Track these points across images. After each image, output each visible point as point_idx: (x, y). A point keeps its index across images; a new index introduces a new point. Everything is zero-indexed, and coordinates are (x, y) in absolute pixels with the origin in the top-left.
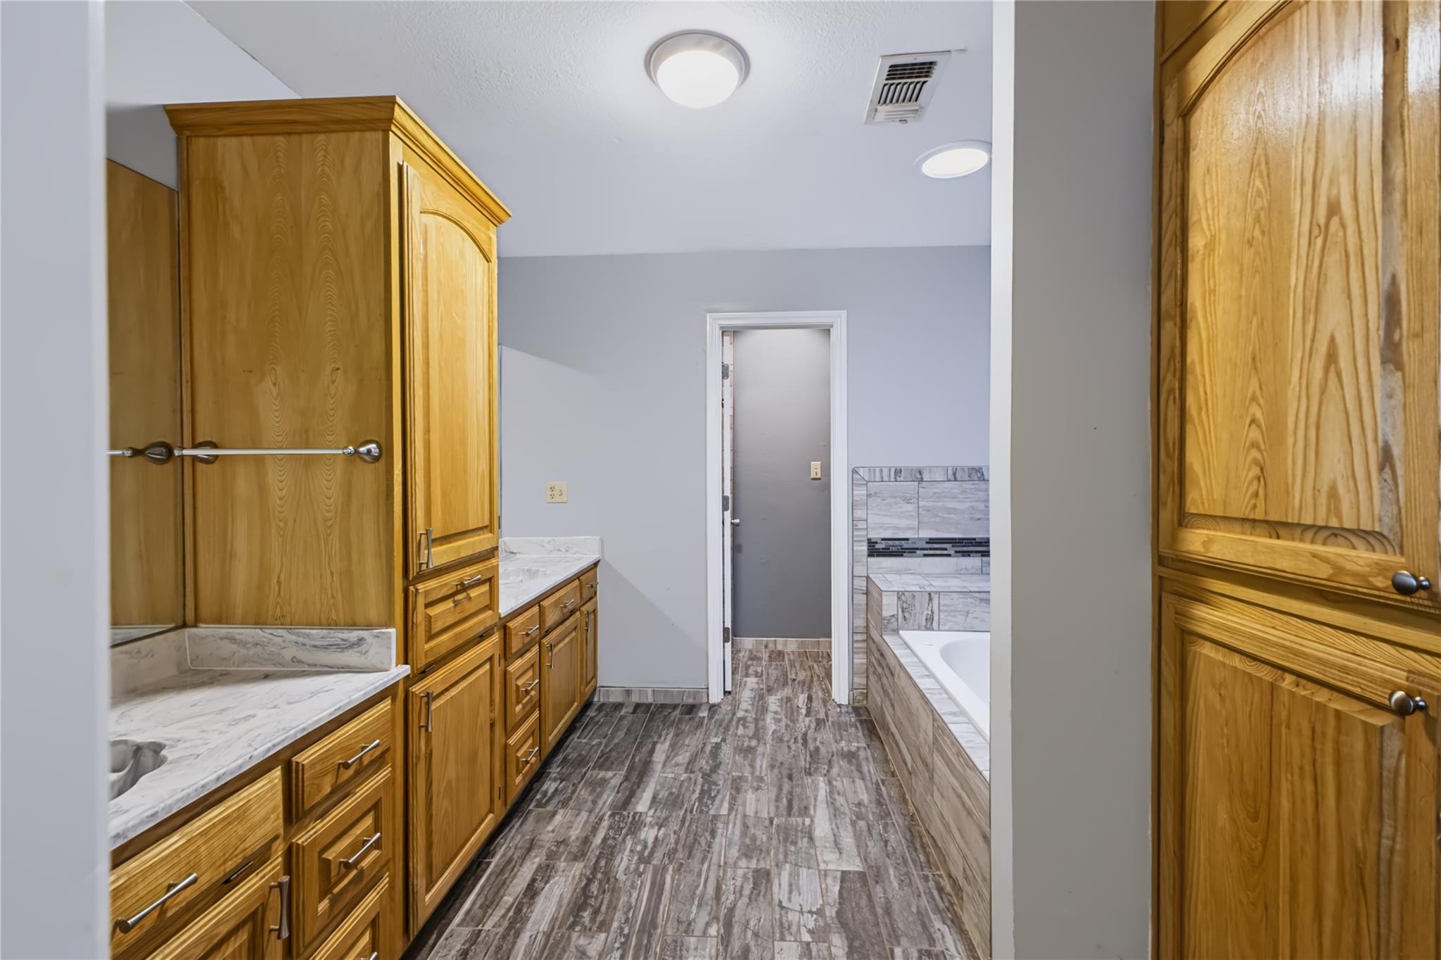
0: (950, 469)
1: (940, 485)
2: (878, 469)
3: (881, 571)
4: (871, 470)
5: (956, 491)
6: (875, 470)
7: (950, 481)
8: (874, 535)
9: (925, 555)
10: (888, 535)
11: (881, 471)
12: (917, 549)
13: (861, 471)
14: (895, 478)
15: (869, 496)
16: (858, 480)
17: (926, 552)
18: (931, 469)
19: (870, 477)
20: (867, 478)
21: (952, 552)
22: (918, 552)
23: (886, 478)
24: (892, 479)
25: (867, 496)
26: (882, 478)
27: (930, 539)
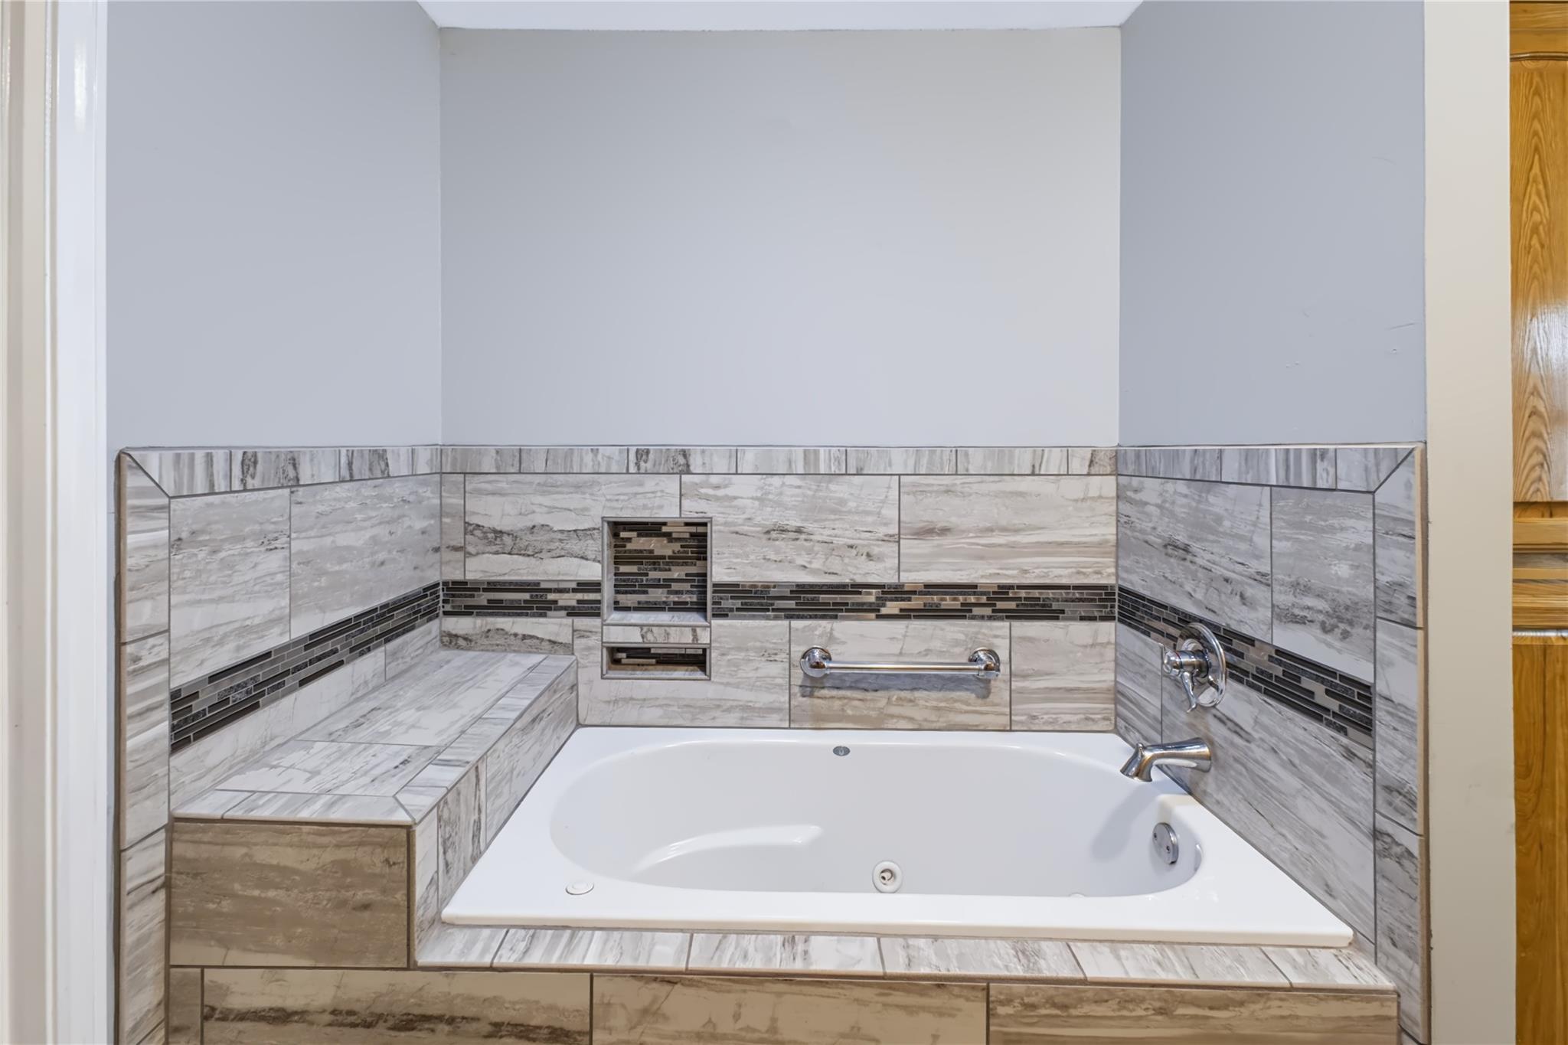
0: (344, 451)
1: (328, 494)
2: (200, 456)
3: (206, 782)
4: (182, 457)
5: (352, 504)
6: (192, 457)
7: (343, 481)
8: (187, 674)
9: (303, 682)
10: (224, 658)
11: (209, 459)
12: (286, 673)
13: (152, 463)
14: (243, 481)
15: (176, 544)
16: (141, 493)
17: (303, 674)
18: (314, 451)
19: (178, 484)
20: (169, 487)
21: (343, 654)
22: (290, 681)
23: (221, 485)
24: (237, 485)
25: (171, 546)
26: (212, 485)
27: (312, 636)
